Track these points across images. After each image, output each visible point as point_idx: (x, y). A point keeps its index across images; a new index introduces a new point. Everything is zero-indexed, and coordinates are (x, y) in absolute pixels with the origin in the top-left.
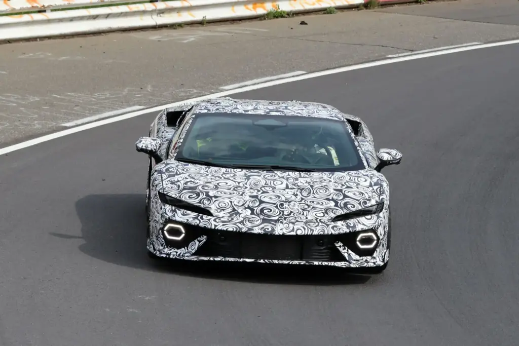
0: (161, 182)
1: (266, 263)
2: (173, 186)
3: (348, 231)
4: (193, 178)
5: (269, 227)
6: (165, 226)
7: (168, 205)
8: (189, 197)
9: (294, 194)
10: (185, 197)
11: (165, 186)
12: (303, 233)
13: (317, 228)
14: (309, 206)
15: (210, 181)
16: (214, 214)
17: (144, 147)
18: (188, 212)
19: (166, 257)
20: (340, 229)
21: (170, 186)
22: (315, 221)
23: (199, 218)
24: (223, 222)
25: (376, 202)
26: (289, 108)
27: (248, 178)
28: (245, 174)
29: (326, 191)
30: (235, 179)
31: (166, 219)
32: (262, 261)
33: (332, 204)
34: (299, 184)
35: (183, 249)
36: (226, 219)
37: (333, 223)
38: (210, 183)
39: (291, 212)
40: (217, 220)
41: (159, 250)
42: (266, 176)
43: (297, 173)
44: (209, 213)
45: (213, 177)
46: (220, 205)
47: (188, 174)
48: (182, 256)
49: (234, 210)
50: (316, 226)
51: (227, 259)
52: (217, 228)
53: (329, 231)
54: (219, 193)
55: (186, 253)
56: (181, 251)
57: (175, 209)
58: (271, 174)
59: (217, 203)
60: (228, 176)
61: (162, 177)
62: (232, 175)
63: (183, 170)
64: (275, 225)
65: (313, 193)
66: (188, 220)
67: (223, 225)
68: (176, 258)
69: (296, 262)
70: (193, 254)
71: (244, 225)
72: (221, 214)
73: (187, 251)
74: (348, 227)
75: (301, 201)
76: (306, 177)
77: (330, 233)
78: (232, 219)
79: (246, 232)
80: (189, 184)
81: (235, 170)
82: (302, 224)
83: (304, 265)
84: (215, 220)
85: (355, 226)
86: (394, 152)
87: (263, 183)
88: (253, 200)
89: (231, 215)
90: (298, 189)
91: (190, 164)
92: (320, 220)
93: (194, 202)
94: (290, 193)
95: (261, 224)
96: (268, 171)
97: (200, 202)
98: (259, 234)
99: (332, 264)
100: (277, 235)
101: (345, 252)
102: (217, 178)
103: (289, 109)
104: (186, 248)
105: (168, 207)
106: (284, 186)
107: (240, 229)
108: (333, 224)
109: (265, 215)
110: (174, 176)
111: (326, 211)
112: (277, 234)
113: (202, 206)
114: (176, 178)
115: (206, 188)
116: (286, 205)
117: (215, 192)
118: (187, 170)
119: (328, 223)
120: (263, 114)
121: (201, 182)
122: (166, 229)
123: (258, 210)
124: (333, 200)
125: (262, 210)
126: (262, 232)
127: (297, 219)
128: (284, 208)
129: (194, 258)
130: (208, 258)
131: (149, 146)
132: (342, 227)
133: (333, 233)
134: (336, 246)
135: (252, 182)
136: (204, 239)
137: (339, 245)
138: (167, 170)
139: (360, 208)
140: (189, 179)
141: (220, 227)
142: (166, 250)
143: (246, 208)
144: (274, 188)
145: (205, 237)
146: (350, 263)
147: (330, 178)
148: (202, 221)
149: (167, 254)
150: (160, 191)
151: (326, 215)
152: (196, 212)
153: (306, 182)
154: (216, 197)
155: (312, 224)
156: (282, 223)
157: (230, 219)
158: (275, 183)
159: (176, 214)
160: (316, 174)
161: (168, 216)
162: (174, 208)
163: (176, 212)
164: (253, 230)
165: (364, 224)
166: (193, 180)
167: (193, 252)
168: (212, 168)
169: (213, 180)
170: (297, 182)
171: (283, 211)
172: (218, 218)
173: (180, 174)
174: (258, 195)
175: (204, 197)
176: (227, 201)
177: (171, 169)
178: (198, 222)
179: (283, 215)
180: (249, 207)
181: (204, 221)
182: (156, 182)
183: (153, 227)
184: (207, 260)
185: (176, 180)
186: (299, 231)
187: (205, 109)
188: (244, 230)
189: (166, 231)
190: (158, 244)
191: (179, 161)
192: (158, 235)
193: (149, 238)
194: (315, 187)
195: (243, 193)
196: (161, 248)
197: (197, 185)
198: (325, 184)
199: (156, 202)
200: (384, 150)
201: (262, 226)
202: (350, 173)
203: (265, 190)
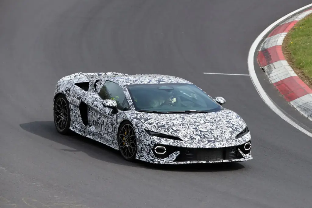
0: (143, 124)
1: (213, 163)
2: (151, 125)
4: (158, 121)
5: (212, 145)
6: (154, 147)
7: (154, 137)
8: (164, 131)
9: (211, 125)
10: (162, 132)
11: (147, 126)
12: (228, 146)
13: (233, 142)
14: (222, 131)
15: (168, 122)
16: (183, 140)
18: (168, 139)
19: (158, 164)
21: (149, 126)
22: (230, 139)
23: (176, 142)
24: (189, 143)
25: (245, 126)
27: (183, 118)
28: (180, 117)
29: (223, 123)
30: (178, 119)
31: (155, 144)
33: (231, 129)
35: (165, 158)
36: (190, 142)
38: (169, 123)
39: (218, 135)
40: (186, 143)
42: (190, 117)
43: (201, 114)
44: (180, 139)
47: (154, 119)
48: (168, 162)
49: (191, 137)
50: (232, 142)
51: (193, 162)
52: (188, 147)
53: (238, 144)
54: (177, 128)
55: (169, 161)
56: (165, 160)
59: (180, 133)
60: (173, 118)
61: (142, 122)
62: (175, 118)
63: (149, 116)
64: (215, 143)
65: (219, 124)
66: (170, 144)
67: (190, 145)
68: (164, 164)
70: (174, 161)
71: (200, 144)
72: (186, 139)
73: (169, 160)
74: (243, 140)
75: (217, 129)
76: (208, 116)
78: (193, 142)
79: (202, 148)
80: (159, 124)
81: (173, 114)
82: (226, 141)
84: (185, 143)
85: (245, 140)
87: (192, 120)
88: (196, 130)
89: (191, 140)
90: (211, 122)
91: (148, 113)
92: (232, 138)
93: (169, 133)
96: (188, 114)
97: (172, 134)
98: (209, 149)
99: (239, 160)
100: (217, 148)
101: (242, 153)
103: (164, 80)
104: (167, 158)
106: (203, 121)
107: (199, 146)
108: (238, 140)
109: (207, 138)
110: (147, 120)
111: (231, 133)
113: (174, 136)
114: (150, 121)
115: (169, 126)
116: (213, 132)
117: (175, 127)
118: (151, 116)
119: (236, 139)
120: (157, 83)
121: (164, 122)
123: (202, 135)
124: (229, 127)
125: (204, 135)
126: (210, 147)
127: (222, 139)
128: (213, 134)
130: (183, 162)
132: (241, 141)
133: (240, 144)
134: (238, 151)
135: (187, 120)
136: (178, 153)
139: (242, 130)
141: (189, 146)
142: (156, 160)
144: (200, 123)
146: (245, 159)
147: (218, 115)
148: (178, 144)
149: (158, 162)
150: (146, 129)
151: (232, 135)
152: (173, 139)
153: (210, 119)
154: (178, 130)
155: (230, 141)
156: (217, 141)
157: (192, 142)
158: (197, 120)
159: (161, 141)
160: (210, 114)
161: (157, 142)
162: (158, 138)
163: (161, 140)
164: (206, 146)
165: (247, 138)
166: (159, 122)
167: (174, 160)
168: (161, 114)
169: (169, 121)
170: (206, 119)
171: (214, 135)
172: (186, 141)
173: (150, 119)
174: (196, 128)
175: (172, 131)
176: (184, 132)
177: (142, 117)
178: (176, 145)
179: (215, 137)
180: (197, 135)
181: (179, 144)
182: (139, 124)
183: (142, 148)
184: (183, 164)
185: (151, 123)
186: (226, 145)
187: (127, 82)
188: (201, 147)
189: (156, 150)
190: (149, 157)
191: (141, 112)
192: (149, 152)
193: (138, 154)
194: (217, 121)
195: (188, 127)
196: (152, 159)
197: (163, 124)
198: (219, 119)
199: (144, 135)
200: (217, 98)
201: (209, 144)
202: (223, 112)
203: (197, 125)
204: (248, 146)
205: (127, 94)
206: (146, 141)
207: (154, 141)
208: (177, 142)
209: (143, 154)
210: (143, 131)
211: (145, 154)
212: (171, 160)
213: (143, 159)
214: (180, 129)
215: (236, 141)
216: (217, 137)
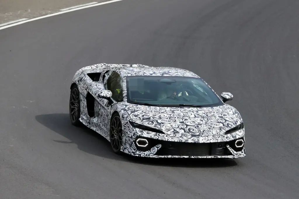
0: (129, 116)
1: (195, 158)
2: (137, 117)
3: (233, 139)
4: (145, 113)
5: (196, 139)
6: (136, 140)
7: (137, 129)
8: (148, 123)
9: (201, 120)
10: (146, 124)
11: (132, 118)
12: (213, 142)
13: (219, 138)
14: (211, 126)
15: (155, 114)
16: (165, 133)
17: (105, 96)
18: (150, 132)
19: (139, 156)
20: (230, 138)
21: (134, 117)
22: (217, 135)
23: (157, 135)
24: (171, 137)
25: (240, 122)
26: (170, 71)
27: (173, 112)
28: (171, 110)
29: (215, 118)
30: (167, 112)
31: (137, 136)
32: (192, 157)
33: (221, 125)
34: (200, 114)
35: (147, 151)
36: (172, 135)
37: (226, 135)
38: (156, 115)
39: (204, 130)
40: (168, 136)
42: (182, 111)
43: (195, 108)
44: (162, 132)
45: (155, 112)
46: (166, 127)
47: (142, 111)
48: (148, 155)
49: (175, 130)
50: (219, 137)
51: (174, 156)
52: (169, 140)
53: (226, 140)
54: (163, 121)
55: (150, 154)
56: (147, 153)
57: (142, 130)
58: (184, 109)
59: (164, 126)
60: (162, 111)
61: (128, 113)
62: (164, 111)
63: (137, 108)
64: (199, 138)
65: (210, 119)
66: (151, 136)
67: (172, 139)
68: (145, 157)
69: (210, 157)
70: (155, 155)
71: (183, 138)
72: (169, 133)
73: (150, 153)
74: (233, 137)
75: (206, 124)
76: (201, 110)
77: (226, 141)
78: (176, 135)
79: (184, 142)
80: (145, 116)
81: (164, 107)
82: (211, 137)
83: (214, 158)
84: (167, 136)
85: (235, 137)
86: (230, 94)
87: (182, 114)
88: (182, 124)
89: (174, 133)
90: (201, 117)
91: (138, 105)
92: (219, 134)
93: (152, 126)
94: (198, 119)
95: (191, 138)
96: (181, 107)
97: (155, 126)
98: (191, 143)
99: (226, 157)
100: (201, 143)
101: (231, 150)
102: (158, 113)
103: (170, 73)
104: (149, 151)
105: (138, 130)
106: (193, 116)
107: (181, 140)
108: (226, 136)
109: (192, 132)
110: (134, 112)
111: (220, 129)
112: (201, 142)
113: (157, 128)
114: (136, 113)
115: (155, 118)
116: (200, 127)
117: (161, 120)
118: (139, 108)
119: (224, 135)
120: (160, 76)
121: (151, 115)
122: (137, 141)
123: (187, 129)
124: (221, 122)
125: (189, 130)
126: (193, 142)
127: (208, 134)
128: (199, 128)
129: (155, 156)
130: (164, 156)
131: (108, 95)
133: (228, 140)
134: (227, 148)
135: (177, 114)
136: (160, 146)
137: (228, 146)
138: (128, 108)
139: (235, 126)
140: (144, 114)
141: (170, 140)
142: (138, 152)
143: (180, 129)
144: (189, 117)
145: (160, 145)
146: (234, 156)
147: (213, 110)
148: (159, 137)
149: (139, 155)
150: (130, 121)
151: (221, 131)
152: (155, 132)
153: (203, 113)
154: (163, 123)
155: (216, 136)
156: (202, 136)
157: (175, 135)
158: (188, 114)
160: (205, 108)
161: (138, 135)
162: (141, 130)
163: (143, 132)
164: (188, 141)
165: (239, 135)
166: (146, 114)
167: (155, 153)
168: (151, 107)
169: (156, 114)
170: (198, 113)
171: (200, 130)
172: (168, 135)
173: (137, 111)
174: (183, 122)
175: (156, 123)
176: (169, 125)
177: (130, 108)
178: (157, 137)
179: (200, 132)
180: (182, 128)
181: (161, 137)
182: (125, 116)
183: (126, 140)
184: (163, 158)
185: (137, 114)
186: (211, 140)
187: (128, 73)
188: (183, 141)
189: (138, 142)
190: (131, 149)
191: (131, 103)
192: (131, 144)
193: (122, 146)
194: (209, 116)
195: (175, 121)
196: (134, 151)
197: (149, 117)
198: (212, 114)
199: (128, 126)
200: (224, 93)
201: (192, 138)
202: (220, 107)
203: (185, 119)
204: (240, 143)
205: (124, 85)
206: (130, 133)
207: (136, 133)
208: (159, 135)
209: (127, 146)
210: (127, 123)
211: (128, 146)
212: (152, 153)
213: (126, 151)
214: (166, 122)
215: (224, 137)
216: (204, 132)
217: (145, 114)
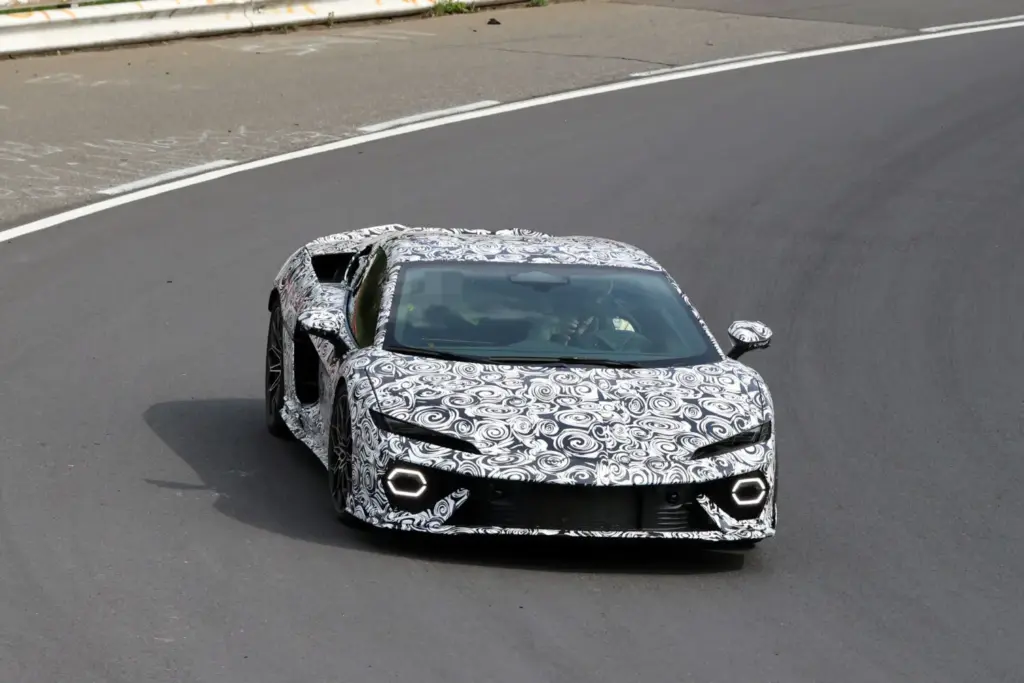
0: (372, 392)
1: (581, 537)
2: (397, 398)
3: (720, 476)
4: (428, 383)
5: (584, 473)
6: (388, 472)
7: (393, 435)
8: (430, 419)
9: (616, 410)
10: (423, 419)
11: (380, 399)
12: (645, 483)
13: (668, 471)
14: (647, 432)
15: (462, 388)
16: (481, 450)
17: (317, 327)
18: (432, 446)
19: (394, 528)
20: (707, 472)
21: (390, 398)
22: (663, 459)
23: (455, 457)
24: (499, 464)
25: (759, 420)
26: (561, 249)
27: (527, 382)
28: (521, 375)
29: (670, 405)
30: (504, 383)
31: (391, 460)
32: (572, 534)
33: (686, 427)
34: (621, 391)
35: (424, 513)
36: (504, 459)
37: (693, 462)
38: (462, 391)
39: (619, 444)
40: (489, 461)
41: (378, 516)
42: (559, 378)
43: (610, 370)
44: (471, 448)
45: (465, 382)
46: (489, 433)
47: (419, 376)
48: (425, 526)
49: (516, 441)
50: (667, 468)
51: (510, 531)
52: (490, 476)
53: (690, 477)
54: (483, 410)
55: (431, 521)
56: (421, 517)
57: (407, 441)
58: (567, 373)
59: (483, 429)
60: (490, 378)
61: (371, 383)
62: (498, 377)
63: (408, 368)
64: (594, 468)
65: (649, 408)
66: (434, 462)
67: (502, 470)
68: (412, 531)
69: (633, 534)
70: (446, 523)
71: (538, 468)
72: (495, 450)
73: (432, 517)
74: (720, 468)
75: (631, 423)
76: (628, 378)
77: (692, 480)
78: (517, 459)
79: (543, 482)
80: (424, 394)
81: (500, 367)
82: (641, 465)
83: (647, 539)
85: (730, 467)
86: (759, 327)
87: (556, 390)
88: (546, 422)
89: (513, 452)
90: (621, 400)
91: (415, 358)
92: (671, 457)
93: (442, 427)
94: (607, 408)
95: (568, 467)
96: (559, 368)
97: (452, 428)
98: (567, 486)
99: (694, 535)
100: (600, 487)
101: (714, 513)
102: (474, 383)
103: (563, 252)
104: (429, 511)
105: (393, 438)
106: (594, 395)
107: (533, 476)
108: (694, 464)
109: (574, 450)
110: (393, 380)
111: (679, 440)
112: (599, 484)
113: (457, 435)
114: (398, 384)
115: (457, 402)
116: (606, 431)
117: (475, 408)
118: (414, 368)
119: (687, 463)
120: (521, 261)
121: (446, 390)
122: (391, 477)
123: (559, 440)
124: (685, 419)
125: (567, 441)
126: (572, 481)
127: (632, 456)
128: (603, 437)
129: (447, 530)
130: (475, 529)
131: (327, 324)
132: (709, 470)
133: (698, 480)
134: (699, 504)
135: (537, 390)
136: (464, 494)
137: (704, 500)
138: (378, 368)
139: (735, 433)
140: (423, 386)
141: (496, 473)
142: (392, 515)
143: (536, 438)
144: (579, 400)
145: (466, 491)
146: (724, 533)
147: (671, 378)
148: (461, 463)
149: (395, 523)
150: (374, 408)
151: (679, 447)
152: (447, 447)
153: (632, 388)
154: (480, 418)
155: (658, 465)
156: (606, 463)
157: (512, 459)
158: (577, 389)
159: (410, 451)
160: (644, 372)
161: (394, 455)
162: (404, 439)
163: (410, 447)
164: (556, 478)
165: (745, 463)
166: (430, 388)
167: (445, 518)
168: (458, 364)
169: (466, 387)
170: (615, 387)
171: (604, 443)
172: (490, 456)
173: (404, 376)
174: (553, 414)
175: (458, 418)
176: (501, 425)
177: (384, 368)
178: (454, 465)
179: (605, 449)
180: (542, 437)
181: (465, 464)
182: (361, 391)
183: (360, 475)
184: (472, 534)
185: (400, 388)
186: (637, 478)
187: (415, 253)
188: (540, 478)
189: (392, 481)
190: (373, 505)
191: (392, 351)
192: (374, 489)
193: (351, 493)
194: (650, 396)
195: (526, 410)
196: (380, 511)
197: (439, 396)
198: (664, 390)
199: (367, 428)
201: (572, 470)
202: (701, 369)
203: (563, 404)
204: (749, 491)
205: (388, 290)
206: (370, 450)
208: (460, 457)
209: (363, 496)
210: (365, 416)
211: (365, 495)
213: (359, 514)
214: (491, 414)
215: (686, 467)
216: (617, 448)
217: (427, 386)
